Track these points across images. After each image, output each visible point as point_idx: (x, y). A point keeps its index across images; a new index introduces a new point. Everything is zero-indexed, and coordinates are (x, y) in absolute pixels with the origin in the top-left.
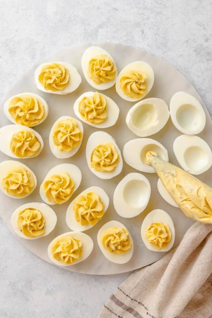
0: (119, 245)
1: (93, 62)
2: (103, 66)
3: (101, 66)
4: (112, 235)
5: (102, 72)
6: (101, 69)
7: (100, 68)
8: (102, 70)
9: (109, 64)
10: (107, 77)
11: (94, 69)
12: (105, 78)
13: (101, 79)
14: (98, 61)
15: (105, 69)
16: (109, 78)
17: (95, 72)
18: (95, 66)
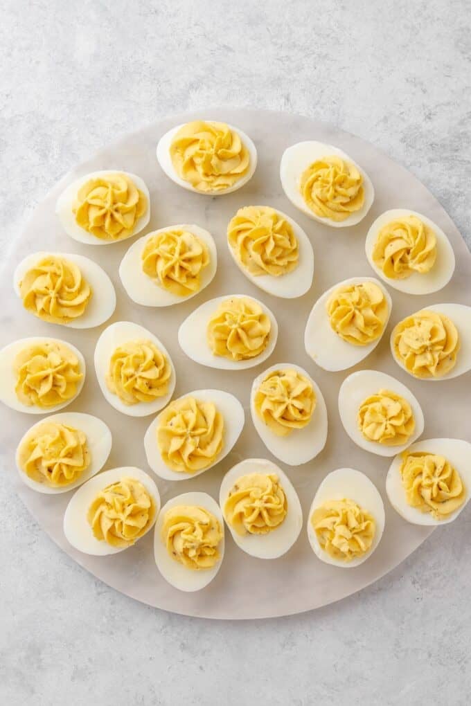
0: (193, 547)
1: (119, 360)
2: (141, 369)
3: (137, 367)
4: (190, 521)
5: (139, 381)
6: (137, 375)
7: (136, 373)
8: (140, 377)
9: (156, 363)
10: (151, 393)
11: (122, 376)
12: (147, 395)
13: (137, 397)
14: (131, 357)
15: (145, 375)
16: (154, 392)
17: (125, 382)
18: (124, 369)
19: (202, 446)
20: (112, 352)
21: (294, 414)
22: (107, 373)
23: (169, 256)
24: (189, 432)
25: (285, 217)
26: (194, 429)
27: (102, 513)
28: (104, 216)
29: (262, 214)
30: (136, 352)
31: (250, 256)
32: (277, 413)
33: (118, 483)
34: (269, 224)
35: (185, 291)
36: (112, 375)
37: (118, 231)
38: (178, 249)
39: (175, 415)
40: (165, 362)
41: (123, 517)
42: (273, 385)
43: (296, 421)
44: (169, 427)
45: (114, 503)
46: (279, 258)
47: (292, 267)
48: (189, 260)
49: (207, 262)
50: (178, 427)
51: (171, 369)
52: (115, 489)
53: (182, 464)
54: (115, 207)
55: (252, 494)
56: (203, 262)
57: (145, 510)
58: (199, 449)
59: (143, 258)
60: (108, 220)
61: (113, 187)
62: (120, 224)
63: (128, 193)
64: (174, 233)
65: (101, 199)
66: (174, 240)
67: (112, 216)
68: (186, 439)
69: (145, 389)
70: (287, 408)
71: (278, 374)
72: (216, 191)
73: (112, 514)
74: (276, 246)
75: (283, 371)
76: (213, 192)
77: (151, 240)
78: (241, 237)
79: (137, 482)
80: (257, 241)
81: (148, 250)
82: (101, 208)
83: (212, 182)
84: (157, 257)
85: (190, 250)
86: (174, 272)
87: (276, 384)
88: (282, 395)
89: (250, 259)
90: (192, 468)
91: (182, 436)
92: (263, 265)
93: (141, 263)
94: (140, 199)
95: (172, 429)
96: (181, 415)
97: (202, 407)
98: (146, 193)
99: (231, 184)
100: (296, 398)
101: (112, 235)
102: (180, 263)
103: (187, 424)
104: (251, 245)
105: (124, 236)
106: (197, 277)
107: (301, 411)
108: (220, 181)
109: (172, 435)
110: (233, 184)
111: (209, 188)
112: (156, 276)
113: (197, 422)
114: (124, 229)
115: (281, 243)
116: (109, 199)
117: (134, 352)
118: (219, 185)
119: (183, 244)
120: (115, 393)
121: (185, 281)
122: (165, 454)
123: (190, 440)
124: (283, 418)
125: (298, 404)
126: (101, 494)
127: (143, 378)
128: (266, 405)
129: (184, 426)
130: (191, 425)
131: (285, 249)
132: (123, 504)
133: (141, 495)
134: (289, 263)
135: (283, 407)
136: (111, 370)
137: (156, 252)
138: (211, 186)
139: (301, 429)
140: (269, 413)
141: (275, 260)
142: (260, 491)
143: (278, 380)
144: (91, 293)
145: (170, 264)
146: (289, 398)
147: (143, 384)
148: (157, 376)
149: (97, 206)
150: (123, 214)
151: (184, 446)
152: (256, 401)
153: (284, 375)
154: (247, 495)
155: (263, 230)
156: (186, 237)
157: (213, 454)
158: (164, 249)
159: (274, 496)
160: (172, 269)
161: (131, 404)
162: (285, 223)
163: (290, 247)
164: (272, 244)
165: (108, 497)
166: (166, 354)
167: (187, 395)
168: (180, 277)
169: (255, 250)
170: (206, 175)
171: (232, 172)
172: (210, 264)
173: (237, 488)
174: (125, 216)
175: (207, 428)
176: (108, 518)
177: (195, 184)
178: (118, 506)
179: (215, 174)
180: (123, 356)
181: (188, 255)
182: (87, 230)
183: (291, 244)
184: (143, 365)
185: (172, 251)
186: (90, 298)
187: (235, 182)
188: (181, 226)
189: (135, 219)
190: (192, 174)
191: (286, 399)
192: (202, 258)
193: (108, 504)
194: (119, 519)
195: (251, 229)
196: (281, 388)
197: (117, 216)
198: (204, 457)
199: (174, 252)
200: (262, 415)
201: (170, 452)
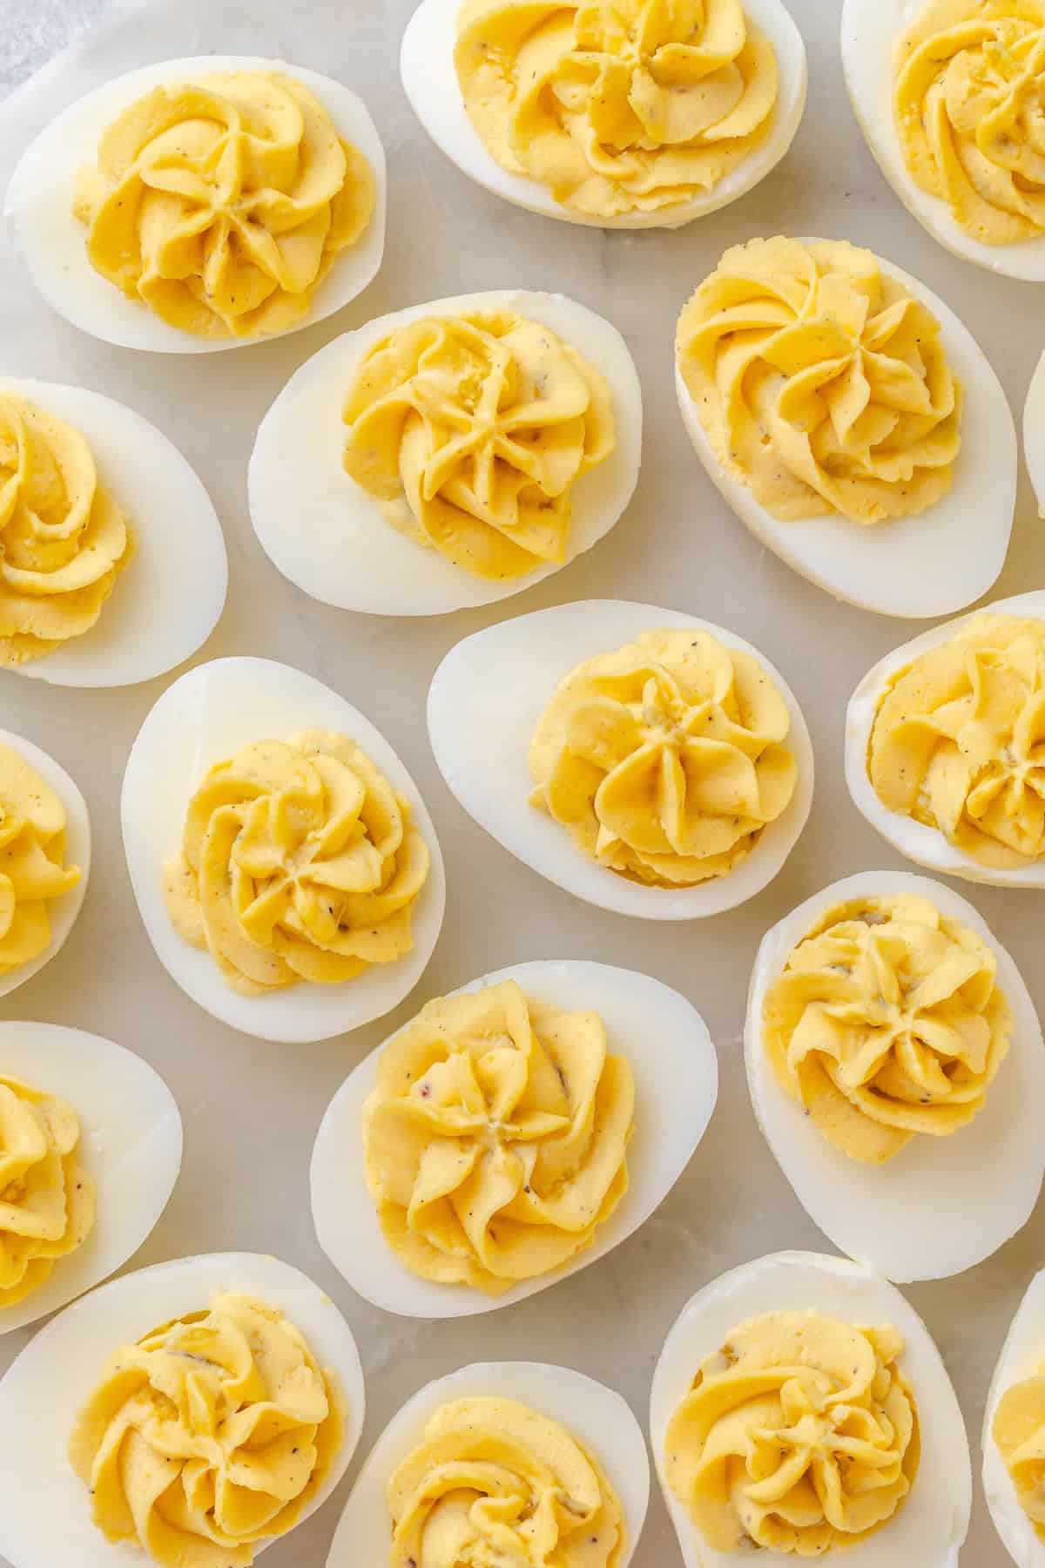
19: (546, 1184)
20: (196, 780)
21: (920, 1074)
22: (173, 862)
23: (457, 413)
24: (494, 1126)
25: (913, 290)
26: (516, 1115)
27: (130, 1431)
28: (204, 238)
29: (823, 270)
30: (292, 783)
31: (767, 439)
32: (853, 1071)
33: (201, 1316)
34: (851, 312)
35: (509, 556)
36: (191, 872)
37: (255, 303)
38: (493, 387)
39: (442, 1056)
40: (408, 829)
41: (217, 1453)
42: (839, 956)
43: (925, 1103)
44: (415, 1102)
45: (185, 1393)
46: (882, 451)
47: (931, 491)
48: (533, 436)
49: (605, 446)
50: (454, 1102)
51: (427, 855)
52: (191, 1336)
53: (460, 1251)
54: (249, 204)
55: (791, 1392)
56: (588, 447)
57: (308, 1427)
58: (532, 1198)
59: (349, 420)
60: (218, 257)
61: (246, 126)
62: (266, 276)
63: (304, 156)
64: (477, 322)
65: (195, 171)
66: (477, 351)
67: (233, 239)
68: (486, 1153)
69: (322, 930)
70: (892, 1051)
71: (863, 913)
72: (648, 212)
73: (175, 1438)
74: (875, 403)
75: (885, 904)
76: (637, 215)
77: (383, 345)
78: (735, 360)
79: (276, 1316)
80: (797, 379)
81: (369, 387)
82: (193, 207)
83: (631, 178)
84: (407, 416)
85: (539, 394)
86: (471, 482)
87: (855, 951)
88: (878, 997)
89: (768, 447)
90: (500, 1271)
91: (465, 1139)
92: (816, 478)
93: (340, 436)
94: (347, 178)
95: (429, 1109)
96: (465, 1056)
97: (551, 1028)
98: (374, 154)
99: (707, 183)
100: (931, 1013)
101: (229, 320)
102: (497, 445)
103: (488, 1093)
104: (773, 396)
105: (276, 324)
106: (562, 506)
107: (950, 1068)
108: (665, 172)
109: (424, 1133)
110: (717, 183)
111: (622, 204)
112: (399, 491)
113: (530, 1087)
114: (277, 293)
115: (894, 392)
116: (229, 171)
117: (285, 777)
118: (658, 190)
119: (514, 370)
120: (200, 945)
121: (514, 520)
122: (395, 1210)
123: (499, 1156)
124: (875, 1089)
125: (938, 1036)
126: (133, 1357)
127: (320, 888)
128: (812, 1032)
129: (479, 1099)
130: (505, 1101)
131: (906, 416)
132: (220, 1402)
133: (292, 1369)
134: (921, 472)
135: (877, 1047)
136: (189, 851)
137: (402, 394)
138: (628, 194)
139: (943, 1139)
140: (818, 1065)
141: (866, 459)
142: (823, 1385)
143: (864, 936)
144: (129, 547)
145: (457, 445)
146: (903, 1011)
147: (317, 909)
148: (377, 882)
149: (172, 197)
150: (277, 236)
151: (471, 1182)
152: (769, 1015)
153: (887, 919)
154: (770, 1393)
155: (825, 337)
156: (526, 343)
157: (586, 1218)
158: (435, 381)
159: (873, 1412)
160: (465, 466)
161: (266, 990)
162: (913, 311)
163: (927, 409)
164: (858, 392)
165: (162, 1370)
166: (410, 794)
167: (494, 978)
168: (496, 499)
169: (790, 410)
170: (608, 149)
171: (711, 134)
172: (611, 456)
173: (729, 1356)
174: (288, 244)
175: (570, 1115)
176: (157, 1453)
177: (565, 189)
178: (202, 1408)
179: (641, 143)
180: (241, 794)
181: (530, 414)
182: (132, 293)
183: (932, 400)
184: (321, 836)
185: (468, 395)
186: (125, 569)
187: (724, 174)
188: (509, 295)
189: (325, 255)
190: (551, 151)
191: (892, 1014)
192: (585, 430)
193: (157, 1397)
194: (205, 1461)
195: (778, 328)
196: (870, 972)
197: (255, 241)
198: (551, 1229)
199: (477, 400)
200: (794, 1073)
201: (414, 1205)
